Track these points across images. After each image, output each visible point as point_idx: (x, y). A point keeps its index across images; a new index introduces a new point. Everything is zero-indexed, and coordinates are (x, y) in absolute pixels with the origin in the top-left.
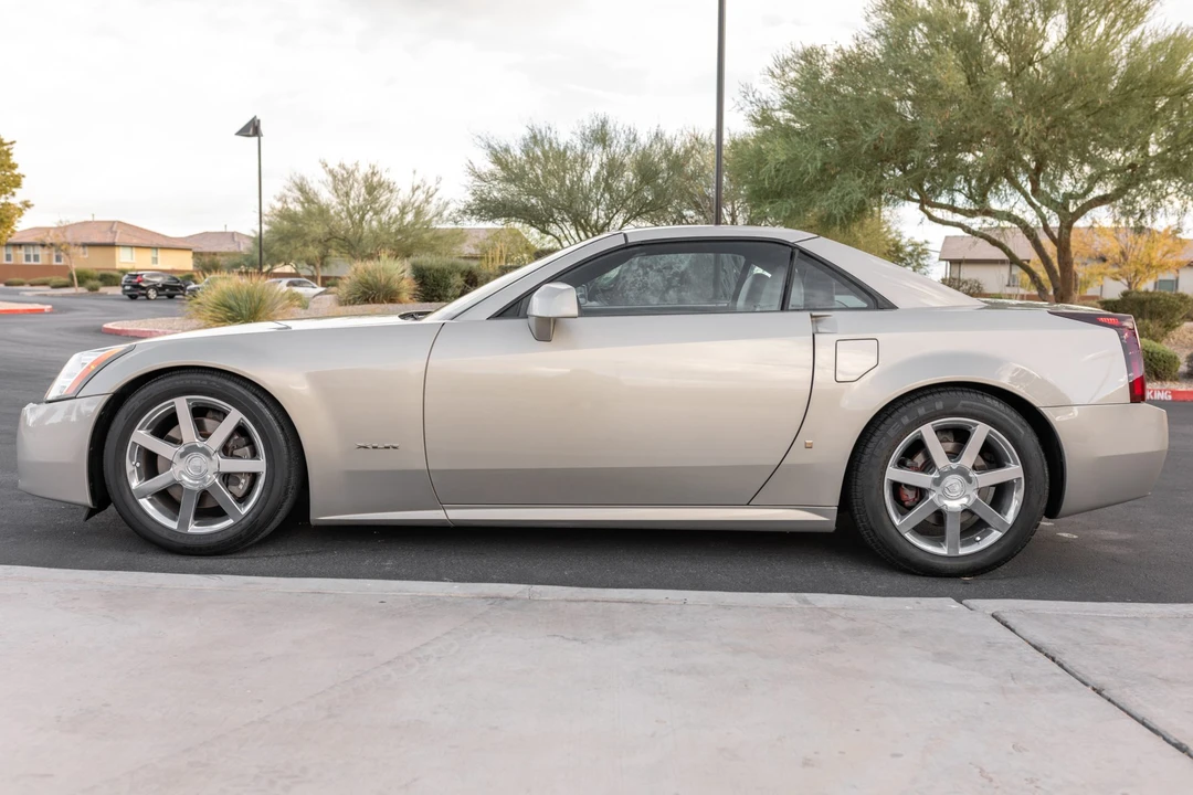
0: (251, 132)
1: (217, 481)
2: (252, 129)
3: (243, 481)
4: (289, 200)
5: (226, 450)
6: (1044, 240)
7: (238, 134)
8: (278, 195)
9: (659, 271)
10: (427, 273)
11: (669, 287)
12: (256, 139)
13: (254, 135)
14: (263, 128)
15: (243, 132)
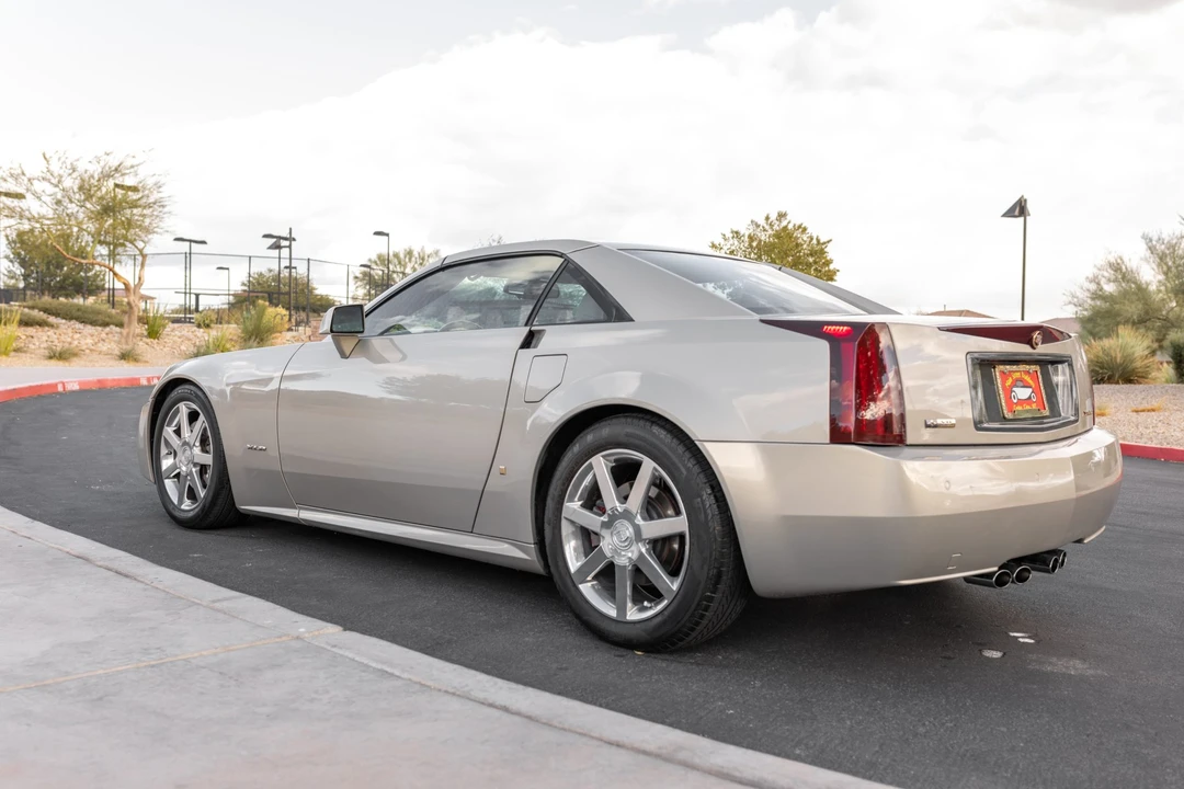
0: (1017, 213)
2: (1019, 209)
4: (1103, 281)
7: (1004, 215)
8: (1091, 276)
12: (1022, 219)
13: (1020, 216)
14: (1030, 207)
15: (1009, 213)
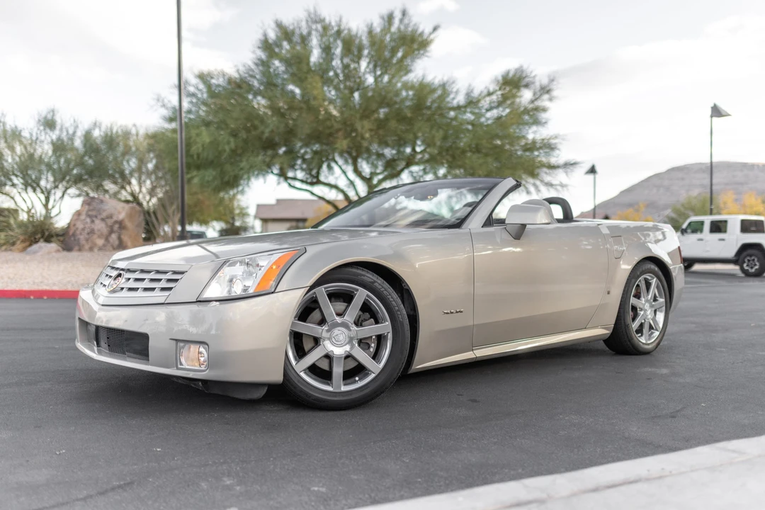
1: (356, 346)
9: (103, 220)
11: (111, 232)
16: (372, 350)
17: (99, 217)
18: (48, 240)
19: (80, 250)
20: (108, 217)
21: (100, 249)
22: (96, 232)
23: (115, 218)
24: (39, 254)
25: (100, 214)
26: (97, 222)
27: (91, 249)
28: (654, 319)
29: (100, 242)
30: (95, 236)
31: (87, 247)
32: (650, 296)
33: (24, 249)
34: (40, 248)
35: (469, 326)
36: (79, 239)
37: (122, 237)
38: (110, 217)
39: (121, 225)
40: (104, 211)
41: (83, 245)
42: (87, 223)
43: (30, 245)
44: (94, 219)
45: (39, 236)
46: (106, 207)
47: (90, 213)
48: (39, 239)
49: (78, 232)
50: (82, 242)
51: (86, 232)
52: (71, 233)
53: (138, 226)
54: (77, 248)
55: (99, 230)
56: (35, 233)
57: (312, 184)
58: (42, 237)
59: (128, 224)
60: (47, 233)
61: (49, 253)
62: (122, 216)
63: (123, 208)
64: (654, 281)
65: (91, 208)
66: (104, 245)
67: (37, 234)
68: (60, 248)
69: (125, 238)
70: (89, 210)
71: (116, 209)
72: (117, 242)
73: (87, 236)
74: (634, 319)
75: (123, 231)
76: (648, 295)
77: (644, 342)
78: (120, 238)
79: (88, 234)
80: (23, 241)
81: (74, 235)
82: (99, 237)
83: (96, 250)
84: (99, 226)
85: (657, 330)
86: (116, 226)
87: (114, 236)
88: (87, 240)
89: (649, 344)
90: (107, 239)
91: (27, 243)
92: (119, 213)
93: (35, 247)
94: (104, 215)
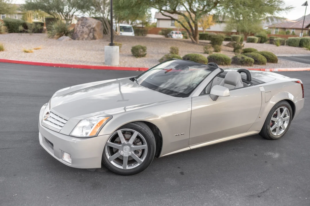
1: (133, 153)
3: (140, 152)
5: (134, 143)
6: (191, 22)
9: (87, 27)
10: (10, 24)
11: (90, 32)
16: (140, 154)
17: (86, 26)
18: (66, 35)
19: (78, 39)
20: (89, 26)
21: (86, 39)
22: (84, 32)
23: (92, 27)
24: (63, 41)
25: (86, 25)
26: (85, 28)
27: (82, 39)
28: (283, 125)
29: (86, 36)
30: (84, 34)
31: (81, 38)
32: (282, 116)
33: (58, 38)
34: (63, 38)
35: (187, 139)
36: (78, 35)
37: (94, 34)
38: (90, 26)
39: (94, 29)
40: (88, 23)
41: (80, 38)
42: (81, 28)
43: (60, 37)
44: (83, 27)
45: (63, 33)
46: (88, 22)
47: (82, 24)
48: (63, 34)
49: (78, 32)
50: (79, 36)
51: (80, 32)
52: (75, 32)
53: (101, 30)
54: (77, 39)
55: (85, 31)
56: (61, 32)
57: (172, 13)
58: (64, 33)
59: (97, 29)
60: (66, 32)
61: (67, 41)
62: (94, 26)
63: (95, 22)
64: (285, 109)
65: (83, 22)
66: (87, 38)
67: (62, 32)
68: (71, 39)
69: (96, 35)
70: (81, 23)
71: (92, 23)
72: (92, 37)
73: (81, 34)
74: (272, 126)
75: (95, 32)
76: (281, 115)
77: (276, 135)
78: (93, 35)
79: (81, 33)
80: (57, 35)
81: (76, 33)
82: (86, 34)
83: (84, 39)
84: (86, 30)
85: (283, 129)
86: (92, 30)
87: (91, 34)
88: (81, 35)
89: (278, 136)
90: (88, 35)
91: (59, 36)
92: (93, 24)
93: (62, 38)
94: (87, 25)
